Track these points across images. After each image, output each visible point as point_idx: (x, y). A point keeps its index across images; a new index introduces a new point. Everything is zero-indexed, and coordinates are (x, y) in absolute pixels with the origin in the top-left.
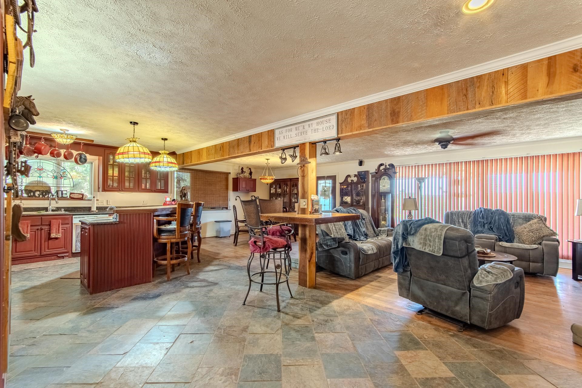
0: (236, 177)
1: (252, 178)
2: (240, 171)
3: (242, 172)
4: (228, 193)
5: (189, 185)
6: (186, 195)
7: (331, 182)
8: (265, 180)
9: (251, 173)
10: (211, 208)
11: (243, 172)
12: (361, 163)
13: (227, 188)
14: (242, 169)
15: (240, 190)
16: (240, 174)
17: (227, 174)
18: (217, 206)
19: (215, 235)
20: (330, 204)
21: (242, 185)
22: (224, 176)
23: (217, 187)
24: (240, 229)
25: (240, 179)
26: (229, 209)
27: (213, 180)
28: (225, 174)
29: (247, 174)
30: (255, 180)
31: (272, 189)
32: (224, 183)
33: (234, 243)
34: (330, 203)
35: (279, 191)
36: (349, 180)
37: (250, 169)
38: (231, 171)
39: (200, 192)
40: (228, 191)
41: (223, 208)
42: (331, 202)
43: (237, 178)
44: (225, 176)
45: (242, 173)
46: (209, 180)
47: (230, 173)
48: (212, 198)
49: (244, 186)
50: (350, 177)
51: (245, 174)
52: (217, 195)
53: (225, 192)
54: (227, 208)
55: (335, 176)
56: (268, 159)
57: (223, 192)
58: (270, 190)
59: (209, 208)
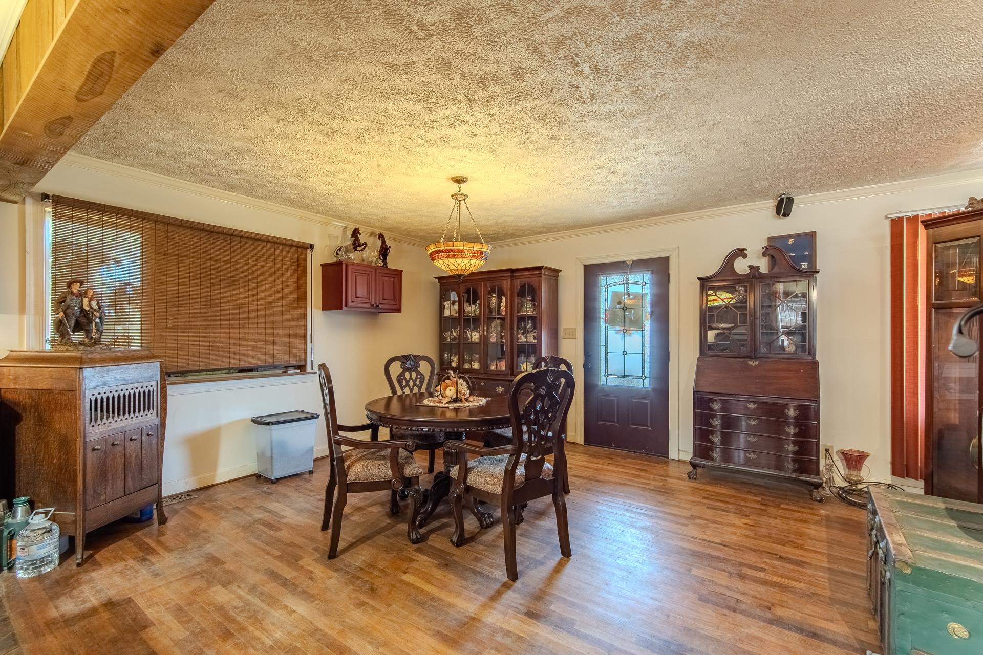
0: (334, 260)
1: (389, 267)
2: (349, 240)
3: (354, 243)
4: (305, 315)
5: (136, 280)
6: (90, 322)
7: (648, 281)
8: (452, 260)
9: (384, 252)
10: (241, 371)
11: (357, 244)
12: (784, 207)
13: (301, 299)
14: (356, 233)
15: (350, 304)
16: (347, 251)
17: (305, 248)
18: (261, 361)
19: (250, 467)
20: (644, 350)
21: (357, 288)
22: (289, 256)
23: (262, 293)
24: (351, 478)
25: (350, 268)
26: (308, 369)
27: (246, 267)
28: (293, 249)
29: (370, 254)
30: (397, 275)
31: (447, 304)
32: (289, 278)
33: (325, 527)
34: (644, 346)
35: (471, 309)
36: (741, 266)
37: (381, 236)
38: (315, 241)
39: (184, 310)
40: (305, 310)
41: (287, 367)
42: (647, 343)
43: (339, 264)
44: (294, 256)
45: (355, 249)
46: (225, 265)
47: (312, 246)
48: (242, 333)
49: (362, 291)
50: (745, 256)
51: (365, 254)
52: (261, 323)
53: (293, 311)
54: (301, 368)
55: (666, 260)
56: (459, 180)
57: (286, 311)
58: (442, 308)
59: (229, 370)
